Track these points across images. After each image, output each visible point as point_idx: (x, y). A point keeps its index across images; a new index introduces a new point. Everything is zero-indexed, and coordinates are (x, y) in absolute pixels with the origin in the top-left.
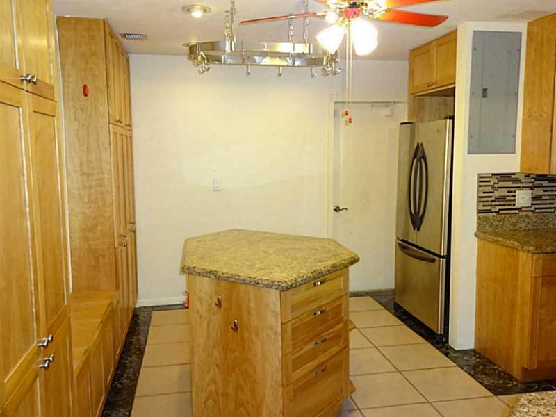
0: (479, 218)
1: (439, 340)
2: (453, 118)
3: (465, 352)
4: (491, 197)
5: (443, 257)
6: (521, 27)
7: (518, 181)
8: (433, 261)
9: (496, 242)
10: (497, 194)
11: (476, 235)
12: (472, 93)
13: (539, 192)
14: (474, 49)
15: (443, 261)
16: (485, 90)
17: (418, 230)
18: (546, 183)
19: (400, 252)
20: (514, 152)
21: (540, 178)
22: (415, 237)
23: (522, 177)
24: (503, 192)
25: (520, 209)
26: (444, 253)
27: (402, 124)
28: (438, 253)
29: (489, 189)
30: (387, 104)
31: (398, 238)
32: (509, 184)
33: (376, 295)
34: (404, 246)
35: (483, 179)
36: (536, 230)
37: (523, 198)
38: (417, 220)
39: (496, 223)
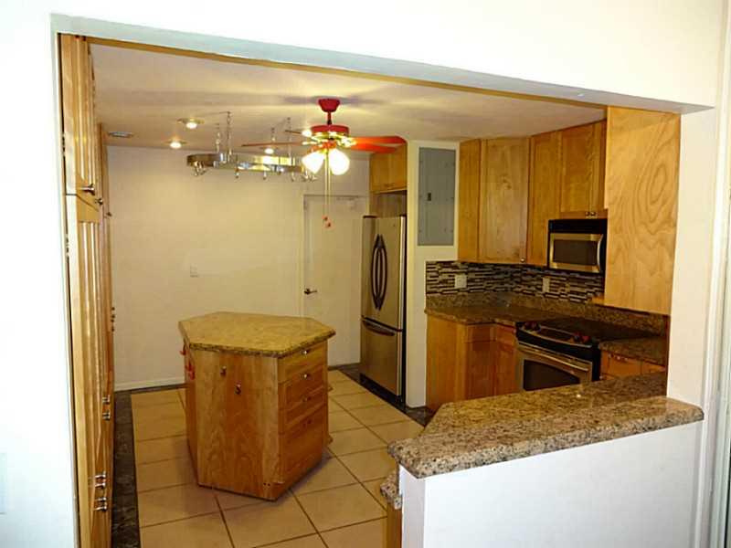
0: (427, 298)
1: (398, 401)
2: (405, 216)
3: (418, 409)
4: (436, 280)
5: (400, 331)
6: (455, 146)
7: (456, 267)
8: (392, 334)
9: (440, 317)
10: (440, 278)
11: (425, 311)
12: (420, 197)
13: (472, 276)
14: (420, 162)
15: (400, 334)
16: (429, 195)
17: (380, 308)
18: (477, 269)
19: (364, 328)
20: (452, 244)
21: (471, 265)
22: (377, 315)
23: (459, 264)
24: (445, 277)
25: (458, 290)
26: (400, 327)
27: (365, 217)
28: (396, 327)
29: (434, 274)
30: (351, 198)
31: (362, 316)
32: (450, 270)
33: (343, 369)
34: (368, 323)
35: (429, 265)
36: (470, 306)
37: (460, 281)
38: (378, 301)
39: (440, 302)
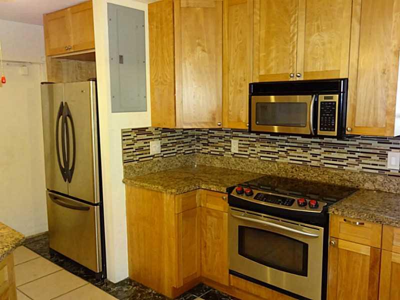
0: (125, 167)
2: (95, 80)
4: (132, 148)
5: (97, 205)
6: (144, 7)
7: (150, 134)
8: (88, 209)
9: (143, 187)
10: (137, 145)
11: (124, 182)
12: (111, 59)
13: (165, 141)
14: (110, 20)
15: (97, 208)
16: (121, 57)
17: (70, 182)
18: (169, 134)
20: (146, 111)
21: (165, 130)
23: (153, 130)
24: (141, 144)
25: (153, 156)
26: (97, 201)
27: (42, 83)
28: (93, 202)
29: (130, 142)
30: (23, 64)
31: (48, 189)
32: (145, 137)
35: (125, 134)
36: (165, 171)
37: (155, 147)
38: (68, 174)
39: (138, 170)
